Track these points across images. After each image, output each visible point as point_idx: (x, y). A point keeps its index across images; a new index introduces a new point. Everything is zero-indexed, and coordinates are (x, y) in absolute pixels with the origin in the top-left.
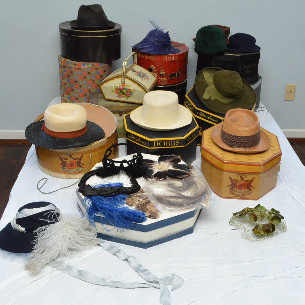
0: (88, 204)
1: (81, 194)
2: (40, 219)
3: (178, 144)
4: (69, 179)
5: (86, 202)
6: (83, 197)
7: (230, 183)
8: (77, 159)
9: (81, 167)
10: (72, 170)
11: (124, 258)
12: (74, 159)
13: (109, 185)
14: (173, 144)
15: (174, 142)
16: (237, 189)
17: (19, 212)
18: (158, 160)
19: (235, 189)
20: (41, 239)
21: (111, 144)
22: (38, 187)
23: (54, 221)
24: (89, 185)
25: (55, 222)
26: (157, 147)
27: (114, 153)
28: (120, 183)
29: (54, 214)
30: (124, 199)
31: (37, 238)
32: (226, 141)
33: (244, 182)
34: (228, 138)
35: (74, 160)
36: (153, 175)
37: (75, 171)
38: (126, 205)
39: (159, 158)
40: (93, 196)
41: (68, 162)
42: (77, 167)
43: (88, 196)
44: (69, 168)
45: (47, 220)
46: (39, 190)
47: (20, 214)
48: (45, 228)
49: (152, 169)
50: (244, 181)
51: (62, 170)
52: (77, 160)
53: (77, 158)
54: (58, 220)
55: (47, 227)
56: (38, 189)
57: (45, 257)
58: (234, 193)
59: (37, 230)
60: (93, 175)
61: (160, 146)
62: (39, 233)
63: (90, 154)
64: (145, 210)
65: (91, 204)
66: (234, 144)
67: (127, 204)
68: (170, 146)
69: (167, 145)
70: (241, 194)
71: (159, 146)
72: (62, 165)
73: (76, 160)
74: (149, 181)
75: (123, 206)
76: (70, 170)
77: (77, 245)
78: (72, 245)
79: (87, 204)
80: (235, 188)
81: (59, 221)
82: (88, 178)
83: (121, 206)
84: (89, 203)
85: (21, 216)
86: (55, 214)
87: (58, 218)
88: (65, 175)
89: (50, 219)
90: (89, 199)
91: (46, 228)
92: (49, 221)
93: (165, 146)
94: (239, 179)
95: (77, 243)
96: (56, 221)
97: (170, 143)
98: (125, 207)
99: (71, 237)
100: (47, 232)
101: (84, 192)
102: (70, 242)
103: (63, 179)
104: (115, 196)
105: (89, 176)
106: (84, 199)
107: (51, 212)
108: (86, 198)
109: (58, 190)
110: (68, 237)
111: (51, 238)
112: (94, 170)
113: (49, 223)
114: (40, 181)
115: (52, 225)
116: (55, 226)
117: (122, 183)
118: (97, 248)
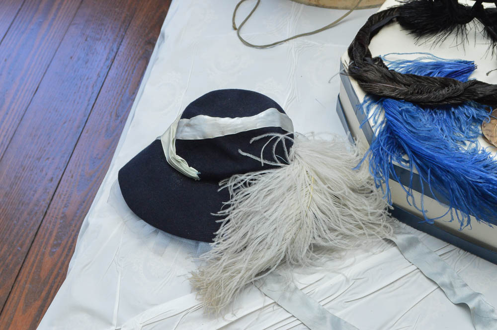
1: (355, 84)
2: (240, 151)
5: (368, 113)
6: (361, 96)
11: (457, 299)
13: (438, 66)
17: (185, 120)
20: (237, 210)
22: (234, 23)
23: (276, 162)
24: (379, 60)
25: (279, 164)
28: (466, 62)
29: (279, 140)
30: (477, 121)
31: (229, 206)
38: (482, 144)
40: (389, 100)
43: (376, 97)
45: (260, 157)
46: (235, 32)
47: (187, 129)
48: (252, 180)
54: (289, 159)
55: (256, 177)
56: (235, 29)
57: (245, 266)
59: (230, 184)
60: (389, 23)
62: (234, 190)
65: (382, 123)
67: (484, 137)
75: (474, 145)
77: (331, 235)
78: (319, 236)
79: (372, 123)
81: (290, 161)
82: (376, 32)
83: (468, 143)
84: (376, 117)
85: (189, 135)
86: (281, 141)
87: (289, 153)
89: (268, 156)
90: (375, 106)
91: (255, 180)
92: (262, 161)
95: (332, 230)
96: (282, 162)
98: (480, 152)
99: (320, 215)
100: (256, 192)
101: (366, 82)
102: (314, 228)
103: (301, 3)
104: (453, 110)
105: (380, 26)
106: (363, 104)
107: (272, 136)
108: (368, 100)
109: (285, 41)
110: (310, 214)
111: (265, 214)
112: (396, 8)
113: (263, 165)
114: (240, 5)
115: (272, 175)
116: (279, 177)
117: (472, 63)
118: (383, 251)
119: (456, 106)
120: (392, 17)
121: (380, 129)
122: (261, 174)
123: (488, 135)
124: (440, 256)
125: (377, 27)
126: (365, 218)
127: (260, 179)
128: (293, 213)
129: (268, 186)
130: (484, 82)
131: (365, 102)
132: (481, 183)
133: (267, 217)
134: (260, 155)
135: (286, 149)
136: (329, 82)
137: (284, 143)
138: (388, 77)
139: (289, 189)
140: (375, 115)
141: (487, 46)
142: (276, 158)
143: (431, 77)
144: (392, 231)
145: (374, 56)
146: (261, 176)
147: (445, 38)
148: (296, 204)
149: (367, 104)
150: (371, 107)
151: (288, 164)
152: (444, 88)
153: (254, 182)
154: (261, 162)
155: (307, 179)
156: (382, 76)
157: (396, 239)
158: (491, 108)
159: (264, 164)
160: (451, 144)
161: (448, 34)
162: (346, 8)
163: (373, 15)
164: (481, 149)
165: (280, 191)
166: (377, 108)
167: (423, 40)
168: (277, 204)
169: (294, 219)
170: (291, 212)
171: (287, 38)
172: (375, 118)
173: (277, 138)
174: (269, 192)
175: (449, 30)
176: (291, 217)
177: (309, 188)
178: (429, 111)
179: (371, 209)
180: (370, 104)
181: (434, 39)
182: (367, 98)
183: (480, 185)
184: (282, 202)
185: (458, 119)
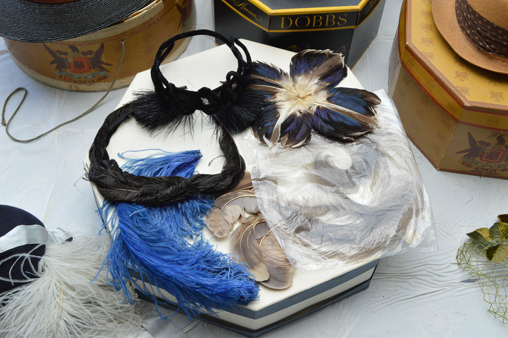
0: (113, 227)
3: (342, 22)
4: (78, 91)
5: (106, 217)
6: (100, 201)
7: (467, 146)
8: (92, 54)
9: (103, 69)
10: (82, 74)
12: (83, 53)
13: (167, 160)
14: (330, 23)
15: (334, 17)
16: (481, 159)
18: (291, 66)
19: (478, 159)
21: (176, 6)
22: (3, 119)
24: (114, 161)
25: (29, 280)
26: (290, 28)
27: (183, 23)
28: (193, 152)
29: (25, 259)
32: (471, 32)
33: (504, 149)
34: (479, 29)
35: (84, 55)
36: (277, 129)
37: (90, 77)
38: (206, 236)
39: (293, 59)
40: (123, 204)
41: (70, 60)
42: (92, 69)
43: (112, 201)
44: (74, 72)
45: (9, 278)
46: (5, 127)
48: (5, 300)
49: (275, 103)
50: (503, 146)
51: (59, 75)
52: (91, 56)
53: (90, 52)
54: (38, 273)
55: (8, 298)
56: (5, 125)
58: (473, 164)
60: (126, 119)
61: (296, 28)
63: (123, 43)
64: (256, 255)
65: (118, 227)
66: (493, 46)
68: (323, 26)
69: (314, 26)
70: (488, 167)
71: (293, 27)
72: (55, 65)
73: (89, 56)
74: (267, 145)
76: (76, 76)
80: (477, 156)
82: (114, 130)
86: (27, 260)
87: (36, 269)
88: (67, 83)
89: (17, 275)
90: (113, 209)
92: (12, 281)
93: (310, 26)
94: (493, 141)
96: (33, 277)
97: (324, 21)
98: (204, 245)
99: (72, 320)
100: (9, 312)
101: (103, 188)
102: (68, 333)
103: (65, 90)
104: (179, 205)
105: (117, 124)
106: (102, 209)
107: (18, 257)
108: (106, 204)
109: (49, 132)
110: (62, 323)
111: (18, 333)
112: (130, 104)
113: (13, 285)
114: (10, 99)
115: (23, 292)
116: (30, 293)
117: (198, 152)
118: (137, 336)
119: (182, 202)
120: (127, 114)
121: (117, 234)
122: (13, 293)
123: (211, 226)
124: (186, 333)
125: (114, 126)
126: (116, 312)
127: (12, 298)
128: (44, 327)
129: (19, 305)
130: (205, 174)
131: (104, 206)
132: (197, 288)
133: (21, 335)
134: (9, 276)
135: (32, 267)
136: (75, 185)
137: (30, 261)
138: (120, 181)
139: (39, 304)
140: (112, 218)
141: (213, 130)
142: (26, 276)
143: (158, 178)
144: (141, 321)
145: (110, 159)
146: (13, 295)
147: (176, 127)
148: (46, 318)
149: (105, 209)
150: (109, 210)
151: (39, 277)
152: (169, 187)
153: (6, 302)
154: (10, 283)
155: (56, 290)
156: (116, 181)
157: (147, 324)
158: (213, 198)
159: (15, 283)
160: (178, 241)
161: (177, 124)
162: (104, 91)
163: (109, 115)
164: (206, 241)
165: (31, 307)
166: (114, 211)
167: (156, 133)
168: (30, 320)
169: (46, 333)
170: (42, 327)
171: (51, 129)
172: (112, 222)
173: (23, 257)
174: (22, 310)
175: (180, 118)
176: (42, 331)
177: (58, 299)
178: (159, 209)
179: (121, 303)
180: (108, 209)
181: (166, 129)
182: (106, 202)
183: (197, 290)
184: (34, 318)
185: (184, 214)
